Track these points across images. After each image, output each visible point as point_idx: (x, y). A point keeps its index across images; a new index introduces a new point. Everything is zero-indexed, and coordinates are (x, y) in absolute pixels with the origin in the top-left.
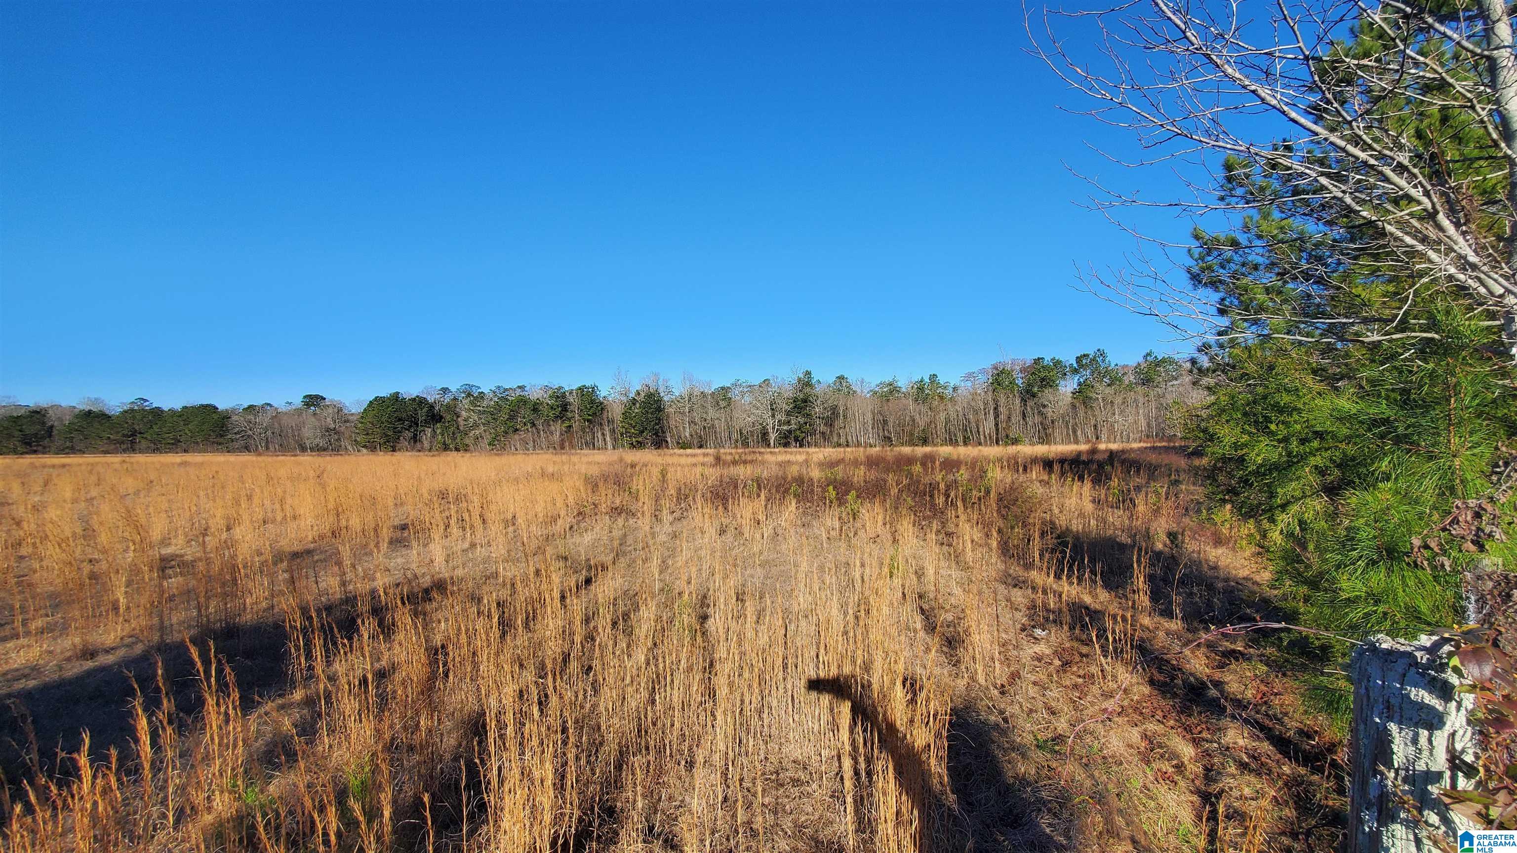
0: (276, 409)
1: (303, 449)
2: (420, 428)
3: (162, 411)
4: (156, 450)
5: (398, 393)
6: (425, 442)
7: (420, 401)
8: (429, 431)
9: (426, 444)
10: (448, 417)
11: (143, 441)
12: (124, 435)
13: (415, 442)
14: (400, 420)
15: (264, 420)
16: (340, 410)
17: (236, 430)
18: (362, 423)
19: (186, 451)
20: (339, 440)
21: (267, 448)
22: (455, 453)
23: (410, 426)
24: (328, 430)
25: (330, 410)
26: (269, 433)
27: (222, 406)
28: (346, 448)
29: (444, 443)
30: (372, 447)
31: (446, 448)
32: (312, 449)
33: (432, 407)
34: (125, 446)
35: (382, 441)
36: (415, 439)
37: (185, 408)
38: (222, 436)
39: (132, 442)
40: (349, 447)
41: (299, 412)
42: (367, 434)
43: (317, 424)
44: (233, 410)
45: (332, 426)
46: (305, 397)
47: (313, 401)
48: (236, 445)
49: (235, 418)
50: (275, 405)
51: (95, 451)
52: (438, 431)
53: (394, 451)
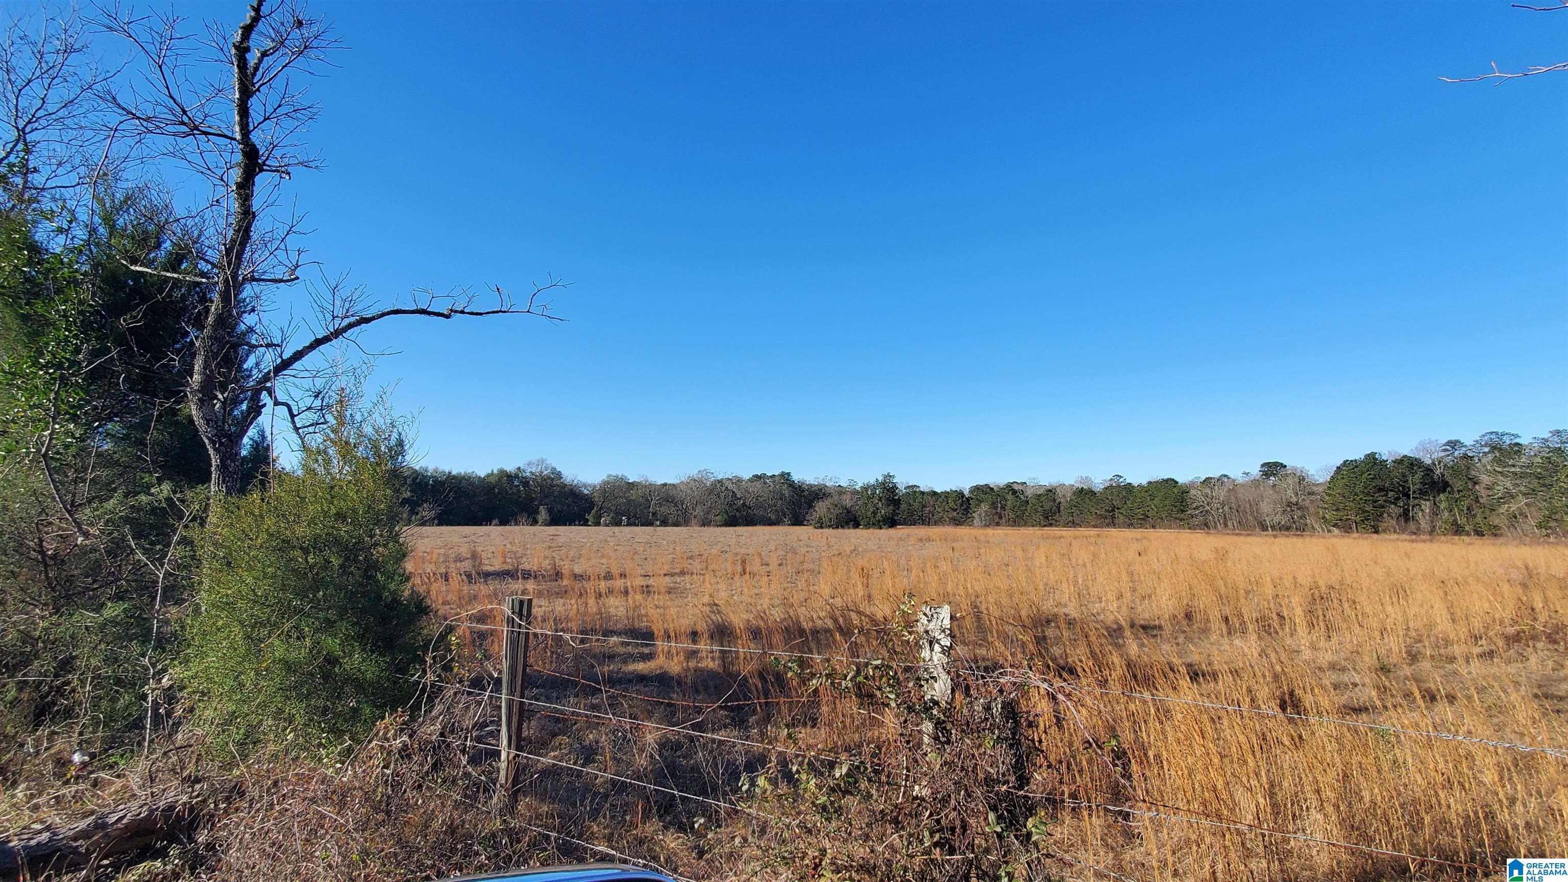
0: (1234, 481)
1: (1264, 528)
2: (1412, 502)
3: (1133, 487)
4: (1131, 525)
5: (1373, 454)
6: (1422, 522)
7: (1410, 464)
8: (1427, 506)
9: (1424, 524)
10: (1458, 484)
11: (1120, 516)
12: (1106, 511)
13: (1407, 520)
14: (1380, 490)
15: (1221, 493)
16: (1302, 479)
17: (1194, 505)
18: (1329, 495)
19: (1154, 527)
20: (1303, 517)
21: (1226, 525)
22: (1474, 539)
23: (1398, 499)
24: (1289, 504)
25: (1290, 480)
26: (1226, 508)
27: (1182, 478)
28: (1313, 528)
29: (1455, 523)
30: (1346, 527)
31: (1458, 530)
32: (1273, 527)
33: (1429, 470)
34: (1107, 521)
35: (1358, 519)
36: (1406, 516)
37: (1150, 483)
38: (1183, 511)
39: (1113, 517)
40: (1316, 526)
41: (1256, 483)
42: (1338, 510)
43: (1276, 496)
44: (1192, 485)
45: (1294, 500)
46: (1263, 465)
47: (1272, 469)
48: (1196, 521)
49: (1193, 492)
50: (1232, 476)
51: (1088, 525)
52: (1443, 506)
53: (1377, 532)
